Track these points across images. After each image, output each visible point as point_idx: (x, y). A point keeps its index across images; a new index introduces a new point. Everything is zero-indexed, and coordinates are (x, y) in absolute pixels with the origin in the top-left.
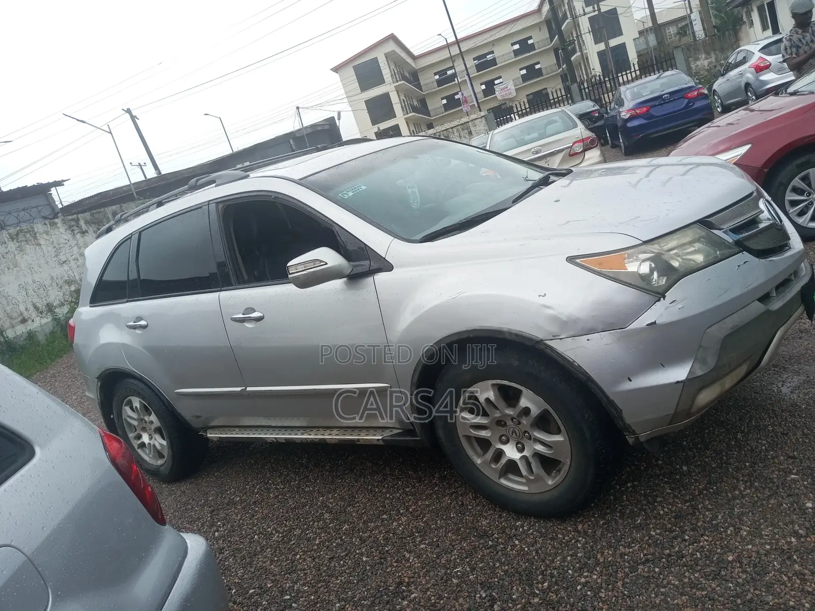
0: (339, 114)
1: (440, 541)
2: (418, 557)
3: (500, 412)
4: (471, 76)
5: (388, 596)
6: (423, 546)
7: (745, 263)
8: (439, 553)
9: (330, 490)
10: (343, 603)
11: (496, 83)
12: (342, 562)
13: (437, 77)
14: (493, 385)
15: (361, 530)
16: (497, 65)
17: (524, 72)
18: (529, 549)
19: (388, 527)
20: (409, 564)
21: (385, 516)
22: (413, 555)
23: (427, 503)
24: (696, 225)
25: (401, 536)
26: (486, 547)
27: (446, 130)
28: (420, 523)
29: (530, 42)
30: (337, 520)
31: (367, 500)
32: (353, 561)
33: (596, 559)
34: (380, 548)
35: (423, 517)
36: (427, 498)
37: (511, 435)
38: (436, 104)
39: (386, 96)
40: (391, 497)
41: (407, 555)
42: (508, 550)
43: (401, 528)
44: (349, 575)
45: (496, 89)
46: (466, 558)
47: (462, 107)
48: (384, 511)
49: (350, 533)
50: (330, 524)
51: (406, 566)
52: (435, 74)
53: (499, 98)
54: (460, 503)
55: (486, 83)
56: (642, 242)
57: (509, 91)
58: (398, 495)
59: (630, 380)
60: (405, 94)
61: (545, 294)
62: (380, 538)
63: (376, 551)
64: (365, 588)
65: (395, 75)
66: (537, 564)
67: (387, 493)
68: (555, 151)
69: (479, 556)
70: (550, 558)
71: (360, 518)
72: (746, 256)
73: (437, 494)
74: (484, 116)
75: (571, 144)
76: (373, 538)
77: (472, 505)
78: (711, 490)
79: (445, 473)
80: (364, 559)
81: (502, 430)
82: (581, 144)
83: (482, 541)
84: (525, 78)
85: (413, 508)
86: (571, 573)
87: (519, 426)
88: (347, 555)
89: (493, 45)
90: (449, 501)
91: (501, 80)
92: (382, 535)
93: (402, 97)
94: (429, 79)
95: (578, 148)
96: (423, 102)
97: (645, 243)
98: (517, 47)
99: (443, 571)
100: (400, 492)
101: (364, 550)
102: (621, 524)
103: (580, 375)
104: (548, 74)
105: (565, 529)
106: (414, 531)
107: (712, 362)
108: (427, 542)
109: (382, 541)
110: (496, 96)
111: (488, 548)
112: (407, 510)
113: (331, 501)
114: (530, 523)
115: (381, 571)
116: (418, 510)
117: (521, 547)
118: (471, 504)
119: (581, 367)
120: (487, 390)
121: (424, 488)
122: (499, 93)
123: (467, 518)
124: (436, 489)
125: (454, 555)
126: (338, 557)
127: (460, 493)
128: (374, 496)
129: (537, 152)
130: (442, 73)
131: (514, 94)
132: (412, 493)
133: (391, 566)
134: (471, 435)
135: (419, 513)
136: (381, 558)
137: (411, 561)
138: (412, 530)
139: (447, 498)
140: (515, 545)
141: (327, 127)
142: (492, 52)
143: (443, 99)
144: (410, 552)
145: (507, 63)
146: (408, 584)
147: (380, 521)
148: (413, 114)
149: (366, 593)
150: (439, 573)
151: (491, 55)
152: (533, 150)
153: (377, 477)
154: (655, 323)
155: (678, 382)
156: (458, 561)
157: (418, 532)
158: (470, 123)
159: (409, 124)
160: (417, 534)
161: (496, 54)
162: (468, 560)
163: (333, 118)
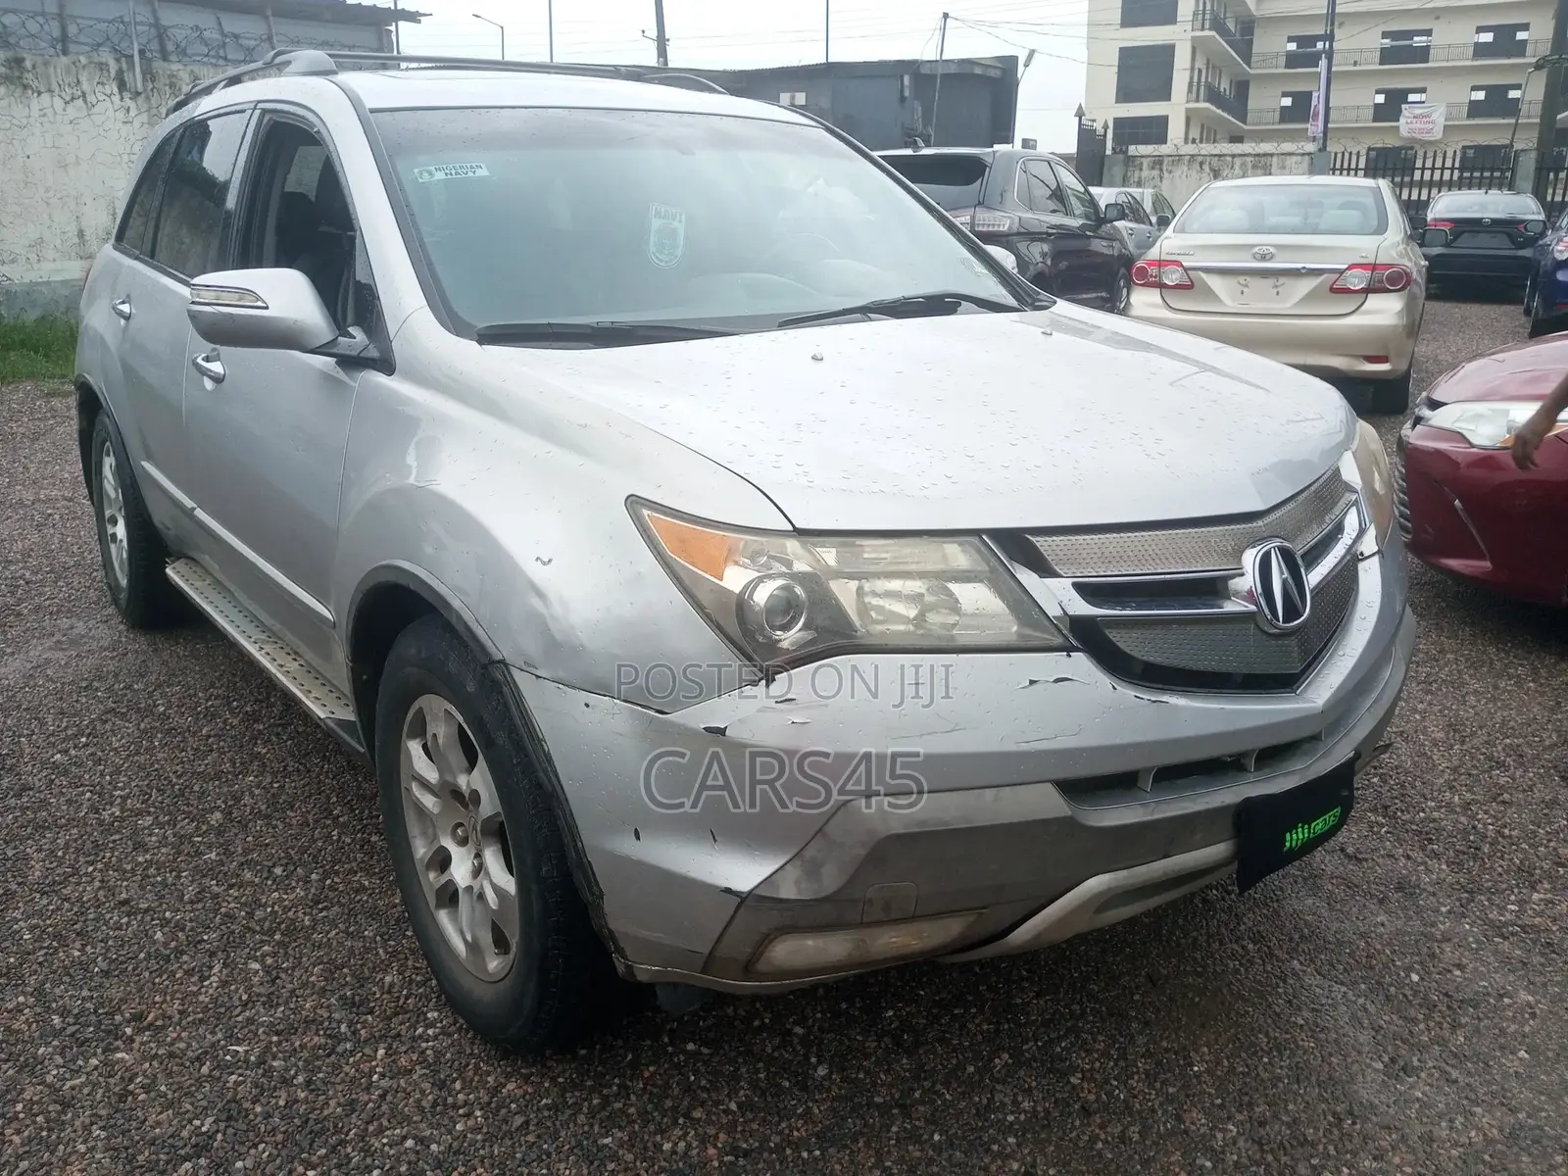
0: (1032, 53)
1: (289, 972)
2: (223, 983)
4: (1333, 69)
7: (1057, 681)
11: (1409, 100)
13: (1292, 46)
16: (1427, 61)
17: (1480, 95)
21: (279, 871)
23: (367, 882)
24: (975, 540)
27: (1220, 156)
28: (306, 918)
29: (1521, 36)
30: (219, 833)
35: (325, 908)
38: (1268, 101)
39: (1167, 52)
43: (269, 910)
45: (1404, 112)
47: (1309, 126)
48: (291, 860)
50: (200, 835)
52: (1291, 39)
53: (1404, 131)
55: (1387, 92)
56: (791, 528)
57: (1431, 126)
59: (638, 837)
60: (1208, 60)
61: (550, 561)
65: (1204, 14)
68: (1304, 268)
72: (1081, 664)
74: (1309, 154)
75: (1345, 266)
76: (216, 901)
78: (805, 1155)
82: (1368, 274)
84: (1475, 109)
85: (336, 880)
89: (1437, 18)
90: (397, 901)
91: (1423, 97)
93: (1200, 64)
94: (1273, 45)
95: (1357, 280)
96: (1242, 88)
97: (800, 533)
98: (1487, 37)
103: (542, 775)
104: (1528, 117)
107: (831, 880)
108: (271, 961)
110: (1398, 127)
112: (324, 879)
116: (336, 889)
117: (374, 1067)
119: (551, 759)
122: (1408, 124)
129: (1263, 258)
130: (1304, 41)
131: (1438, 134)
137: (206, 983)
141: (992, 73)
142: (1428, 33)
143: (1285, 95)
145: (1450, 64)
148: (1207, 105)
151: (1424, 38)
152: (1256, 250)
154: (722, 731)
155: (728, 891)
156: (261, 1030)
157: (283, 934)
158: (1275, 159)
159: (1191, 123)
160: (277, 937)
161: (1436, 40)
162: (276, 1038)
163: (1014, 60)
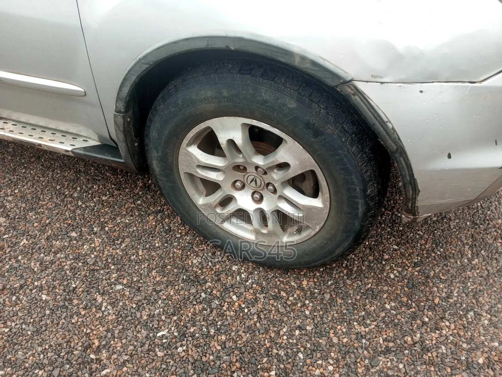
1: (141, 281)
2: (113, 305)
3: (244, 157)
5: (72, 366)
6: (119, 287)
8: (139, 301)
9: (10, 182)
10: (9, 369)
12: (14, 298)
14: (244, 125)
15: (43, 250)
18: (249, 310)
19: (77, 251)
20: (101, 315)
21: (74, 234)
22: (106, 298)
23: (127, 221)
25: (92, 267)
26: (198, 301)
28: (118, 251)
30: (14, 228)
31: (54, 205)
32: (29, 298)
33: (328, 338)
34: (65, 283)
35: (121, 242)
36: (127, 213)
37: (249, 182)
40: (83, 206)
41: (100, 299)
42: (225, 308)
43: (93, 256)
44: (22, 321)
46: (174, 315)
48: (73, 225)
49: (28, 252)
50: (4, 234)
51: (97, 316)
54: (167, 228)
58: (92, 205)
59: (450, 158)
62: (66, 267)
63: (60, 285)
64: (41, 346)
66: (261, 336)
67: (79, 198)
69: (190, 315)
70: (275, 329)
71: (43, 231)
73: (139, 210)
76: (56, 264)
77: (181, 233)
79: (150, 182)
80: (44, 297)
81: (239, 175)
83: (193, 291)
85: (110, 226)
86: (302, 358)
87: (264, 176)
88: (21, 287)
90: (154, 223)
92: (68, 263)
99: (144, 333)
100: (94, 200)
101: (44, 282)
102: (350, 285)
103: (390, 142)
105: (288, 283)
106: (109, 260)
108: (125, 282)
109: (68, 272)
111: (201, 303)
112: (103, 228)
113: (10, 198)
114: (248, 269)
115: (63, 321)
116: (115, 231)
117: (240, 305)
118: (180, 231)
119: (395, 131)
120: (234, 128)
121: (124, 198)
123: (175, 250)
124: (139, 202)
125: (159, 308)
126: (10, 289)
127: (166, 213)
128: (63, 201)
132: (109, 203)
133: (78, 314)
134: (196, 175)
135: (116, 234)
136: (65, 299)
137: (103, 309)
138: (106, 260)
139: (151, 218)
140: (231, 304)
144: (103, 294)
146: (98, 351)
147: (68, 240)
149: (42, 356)
150: (139, 335)
153: (68, 173)
156: (163, 318)
157: (114, 264)
160: (113, 267)
162: (175, 318)
